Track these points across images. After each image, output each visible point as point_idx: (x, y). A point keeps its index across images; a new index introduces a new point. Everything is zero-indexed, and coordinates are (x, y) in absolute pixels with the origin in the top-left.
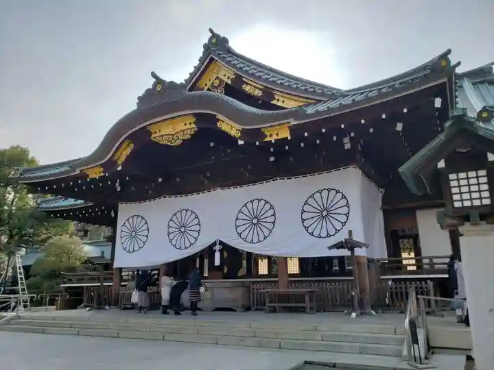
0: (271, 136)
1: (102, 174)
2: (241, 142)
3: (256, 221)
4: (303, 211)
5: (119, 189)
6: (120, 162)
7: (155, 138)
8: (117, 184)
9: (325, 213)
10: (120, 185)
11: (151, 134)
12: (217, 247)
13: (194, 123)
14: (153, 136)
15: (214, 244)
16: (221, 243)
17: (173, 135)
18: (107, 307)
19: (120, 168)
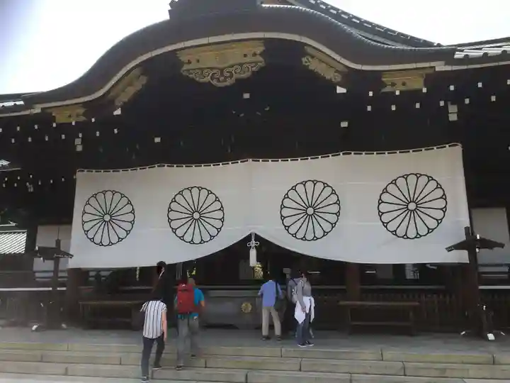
0: (393, 84)
1: (82, 119)
2: (340, 90)
3: (311, 211)
4: (381, 202)
5: (79, 148)
6: (118, 103)
7: (188, 70)
8: (78, 141)
9: (412, 207)
10: (82, 143)
11: (182, 64)
12: (253, 243)
13: (261, 55)
14: (185, 67)
15: (248, 238)
16: (258, 238)
17: (222, 70)
18: (64, 326)
19: (118, 112)
